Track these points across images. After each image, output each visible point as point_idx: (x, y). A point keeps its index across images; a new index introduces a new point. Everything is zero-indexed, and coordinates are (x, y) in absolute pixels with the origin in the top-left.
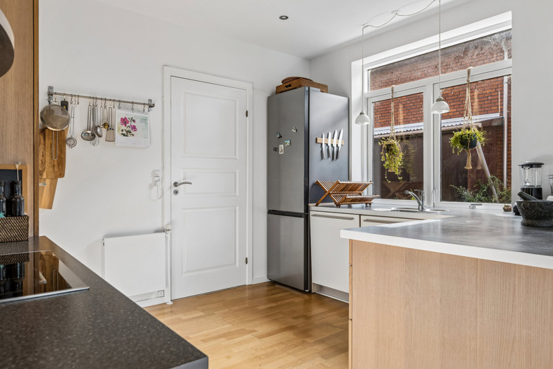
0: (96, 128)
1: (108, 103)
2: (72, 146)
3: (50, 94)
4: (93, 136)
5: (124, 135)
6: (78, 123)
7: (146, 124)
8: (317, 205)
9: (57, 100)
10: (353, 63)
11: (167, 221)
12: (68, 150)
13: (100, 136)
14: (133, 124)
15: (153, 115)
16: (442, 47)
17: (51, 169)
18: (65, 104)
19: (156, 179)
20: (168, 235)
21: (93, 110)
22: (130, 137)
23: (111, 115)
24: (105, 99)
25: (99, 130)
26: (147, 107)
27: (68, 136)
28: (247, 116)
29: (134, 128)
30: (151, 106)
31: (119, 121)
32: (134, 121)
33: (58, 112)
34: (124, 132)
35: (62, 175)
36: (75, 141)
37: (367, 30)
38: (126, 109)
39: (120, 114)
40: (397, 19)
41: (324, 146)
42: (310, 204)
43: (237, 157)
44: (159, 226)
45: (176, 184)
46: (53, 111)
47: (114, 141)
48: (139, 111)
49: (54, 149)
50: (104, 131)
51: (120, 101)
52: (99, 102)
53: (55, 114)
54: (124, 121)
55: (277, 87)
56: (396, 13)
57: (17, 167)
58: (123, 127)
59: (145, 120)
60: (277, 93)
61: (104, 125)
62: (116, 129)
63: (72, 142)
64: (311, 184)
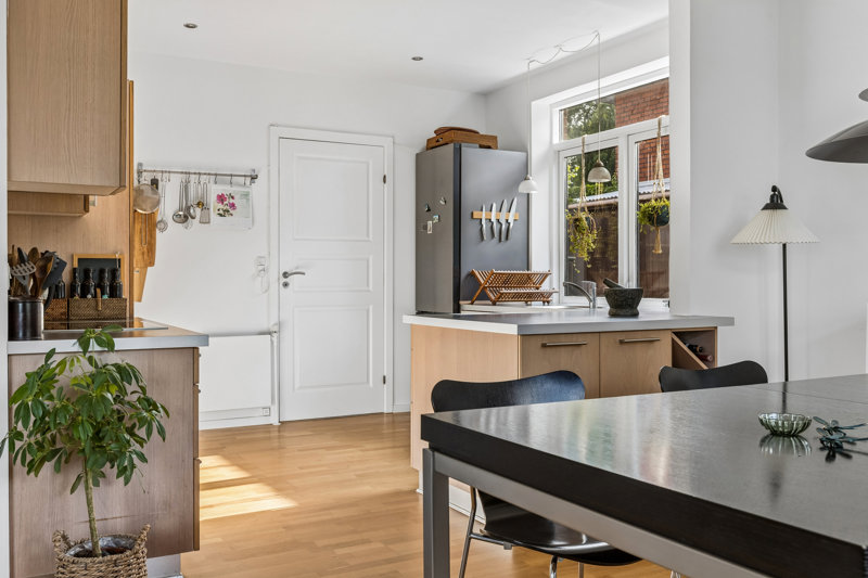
0: (188, 208)
1: (203, 178)
2: (162, 230)
3: (140, 173)
4: (186, 217)
5: (221, 215)
6: (169, 204)
7: (248, 200)
8: (472, 304)
9: (147, 178)
10: (533, 103)
11: (274, 320)
12: (159, 235)
13: (193, 218)
14: (232, 201)
15: (257, 189)
16: (602, 96)
17: (141, 257)
18: (155, 183)
19: (261, 268)
20: (275, 339)
21: (185, 188)
22: (228, 218)
23: (205, 191)
24: (199, 174)
25: (192, 211)
26: (249, 179)
27: (159, 219)
28: (385, 182)
29: (233, 206)
30: (254, 178)
31: (215, 198)
32: (233, 198)
33: (148, 191)
34: (221, 212)
35: (152, 264)
36: (166, 224)
37: (534, 66)
38: (224, 183)
39: (215, 190)
40: (562, 55)
41: (484, 222)
42: (461, 302)
43: (371, 239)
44: (264, 327)
45: (285, 275)
46: (142, 191)
47: (209, 223)
48: (240, 185)
49: (143, 234)
50: (198, 210)
51: (216, 175)
52: (193, 177)
53: (145, 194)
54: (221, 198)
55: (428, 140)
56: (559, 47)
57: (117, 256)
58: (220, 206)
59: (246, 195)
60: (427, 149)
61: (198, 204)
62: (212, 210)
63: (162, 225)
64: (463, 275)
